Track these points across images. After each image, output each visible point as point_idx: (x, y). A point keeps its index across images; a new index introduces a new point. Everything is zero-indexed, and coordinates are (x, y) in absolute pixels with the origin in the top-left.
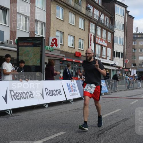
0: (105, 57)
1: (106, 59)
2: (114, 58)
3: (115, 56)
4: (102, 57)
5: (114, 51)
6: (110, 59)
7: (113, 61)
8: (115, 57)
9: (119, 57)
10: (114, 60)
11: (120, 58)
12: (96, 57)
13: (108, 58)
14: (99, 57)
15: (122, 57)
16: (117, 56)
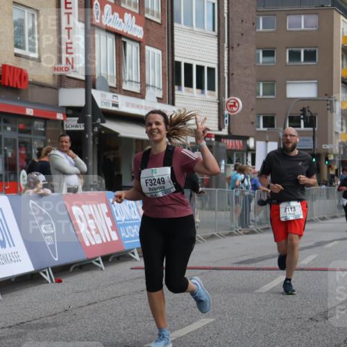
0: (136, 89)
1: (141, 95)
2: (177, 92)
3: (179, 84)
4: (126, 87)
5: (177, 59)
6: (161, 96)
7: (173, 104)
8: (180, 89)
9: (200, 86)
10: (176, 101)
11: (203, 93)
12: (94, 87)
13: (153, 94)
14: (112, 89)
15: (211, 88)
16: (189, 84)
